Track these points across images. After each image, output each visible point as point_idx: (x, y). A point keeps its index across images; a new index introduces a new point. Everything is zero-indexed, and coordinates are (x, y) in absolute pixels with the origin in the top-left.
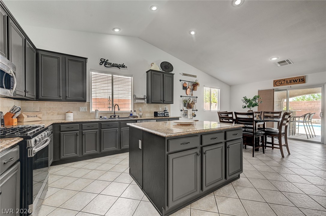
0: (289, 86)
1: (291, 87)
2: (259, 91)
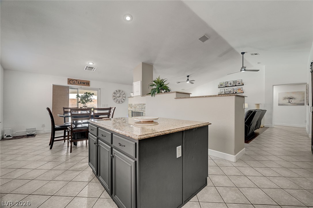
0: (80, 86)
1: (81, 87)
2: (54, 86)
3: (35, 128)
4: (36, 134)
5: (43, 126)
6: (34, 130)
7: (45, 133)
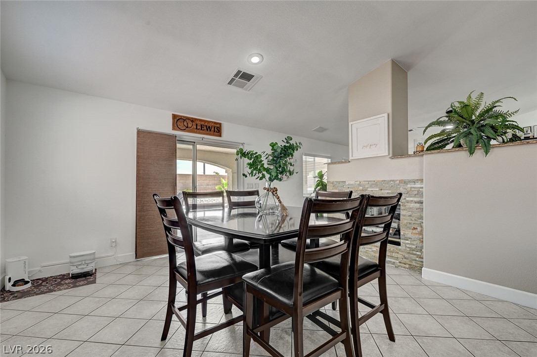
0: (201, 136)
1: (203, 138)
2: (140, 133)
3: (94, 253)
4: (96, 270)
5: (114, 244)
6: (93, 257)
7: (118, 263)
